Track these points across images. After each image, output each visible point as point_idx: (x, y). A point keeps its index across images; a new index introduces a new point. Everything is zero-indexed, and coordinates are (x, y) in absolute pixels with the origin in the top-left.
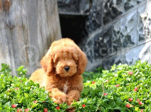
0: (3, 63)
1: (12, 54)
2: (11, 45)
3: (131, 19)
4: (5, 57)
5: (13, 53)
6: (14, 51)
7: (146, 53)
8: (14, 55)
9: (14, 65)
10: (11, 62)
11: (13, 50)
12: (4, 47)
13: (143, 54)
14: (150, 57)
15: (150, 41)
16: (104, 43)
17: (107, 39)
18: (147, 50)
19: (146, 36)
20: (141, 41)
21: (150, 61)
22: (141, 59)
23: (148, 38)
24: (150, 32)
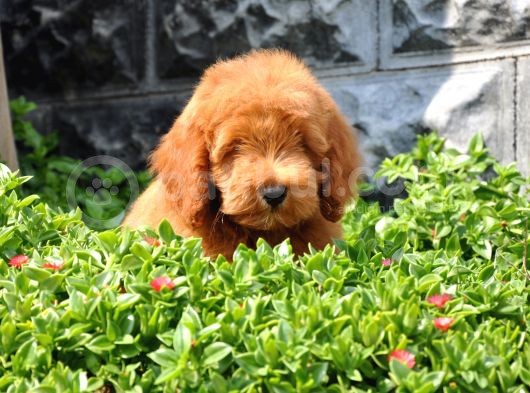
13: (454, 111)
14: (495, 126)
15: (495, 59)
16: (99, 35)
17: (112, 23)
18: (481, 95)
19: (464, 37)
20: (412, 53)
21: (496, 140)
22: (445, 130)
23: (477, 44)
24: (503, 22)
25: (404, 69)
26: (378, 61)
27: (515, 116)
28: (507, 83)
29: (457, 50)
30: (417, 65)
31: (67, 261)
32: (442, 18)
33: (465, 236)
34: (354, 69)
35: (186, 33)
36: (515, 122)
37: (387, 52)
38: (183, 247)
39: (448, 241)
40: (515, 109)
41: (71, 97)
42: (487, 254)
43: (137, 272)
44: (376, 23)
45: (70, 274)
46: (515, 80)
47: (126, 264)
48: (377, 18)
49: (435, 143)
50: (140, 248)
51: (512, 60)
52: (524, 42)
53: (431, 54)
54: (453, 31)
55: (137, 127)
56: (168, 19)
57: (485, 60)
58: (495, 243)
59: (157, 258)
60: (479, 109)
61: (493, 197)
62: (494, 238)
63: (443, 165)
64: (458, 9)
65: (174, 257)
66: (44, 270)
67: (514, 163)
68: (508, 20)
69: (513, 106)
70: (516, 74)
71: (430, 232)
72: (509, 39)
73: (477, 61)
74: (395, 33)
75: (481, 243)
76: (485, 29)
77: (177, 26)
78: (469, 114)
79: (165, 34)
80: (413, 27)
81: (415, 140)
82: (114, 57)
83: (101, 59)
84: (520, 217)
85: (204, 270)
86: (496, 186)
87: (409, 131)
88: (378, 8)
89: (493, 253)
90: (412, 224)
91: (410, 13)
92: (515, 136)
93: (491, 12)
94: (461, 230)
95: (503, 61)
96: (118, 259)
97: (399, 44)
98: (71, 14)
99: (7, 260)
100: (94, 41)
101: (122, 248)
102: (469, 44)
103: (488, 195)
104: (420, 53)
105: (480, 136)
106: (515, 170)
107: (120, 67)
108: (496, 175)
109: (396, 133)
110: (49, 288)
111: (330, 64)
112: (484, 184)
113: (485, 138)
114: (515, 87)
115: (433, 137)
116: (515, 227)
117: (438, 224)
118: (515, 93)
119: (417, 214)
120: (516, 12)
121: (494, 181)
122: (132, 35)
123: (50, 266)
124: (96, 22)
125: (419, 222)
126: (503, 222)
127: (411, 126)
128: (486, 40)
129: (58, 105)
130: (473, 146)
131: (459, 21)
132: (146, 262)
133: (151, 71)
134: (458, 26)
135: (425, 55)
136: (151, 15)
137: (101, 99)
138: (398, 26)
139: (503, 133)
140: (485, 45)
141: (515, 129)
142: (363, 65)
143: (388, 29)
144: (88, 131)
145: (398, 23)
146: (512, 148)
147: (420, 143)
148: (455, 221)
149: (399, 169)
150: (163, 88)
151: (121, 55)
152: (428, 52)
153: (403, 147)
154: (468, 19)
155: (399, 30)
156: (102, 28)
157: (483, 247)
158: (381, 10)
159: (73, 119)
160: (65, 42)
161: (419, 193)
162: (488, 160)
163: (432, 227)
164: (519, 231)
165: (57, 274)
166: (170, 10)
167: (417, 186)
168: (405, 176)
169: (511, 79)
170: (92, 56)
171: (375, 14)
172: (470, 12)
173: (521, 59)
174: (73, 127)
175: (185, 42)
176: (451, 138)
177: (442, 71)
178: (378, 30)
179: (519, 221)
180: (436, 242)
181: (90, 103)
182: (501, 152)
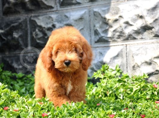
3: (80, 17)
7: (116, 58)
13: (111, 59)
14: (122, 62)
15: (121, 45)
16: (15, 37)
17: (18, 34)
18: (118, 54)
19: (113, 39)
20: (100, 43)
21: (122, 66)
22: (109, 63)
23: (116, 41)
24: (123, 36)
25: (98, 47)
26: (91, 45)
27: (127, 60)
28: (124, 51)
29: (111, 42)
30: (101, 46)
31: (19, 109)
32: (107, 34)
33: (115, 93)
35: (39, 37)
36: (127, 61)
37: (93, 42)
38: (48, 104)
39: (111, 95)
40: (127, 58)
41: (7, 53)
42: (121, 98)
43: (37, 111)
44: (90, 35)
45: (21, 112)
46: (126, 51)
47: (34, 109)
48: (90, 34)
49: (107, 67)
50: (38, 105)
51: (126, 45)
52: (128, 41)
53: (105, 43)
54: (110, 38)
56: (34, 33)
57: (119, 45)
58: (123, 95)
59: (42, 107)
60: (117, 58)
61: (122, 82)
62: (123, 94)
63: (109, 74)
64: (111, 32)
65: (46, 106)
66: (14, 111)
67: (127, 73)
68: (124, 35)
69: (126, 57)
70: (127, 49)
71: (107, 92)
72: (124, 40)
73: (117, 45)
74: (95, 38)
75: (120, 95)
76: (119, 37)
77: (37, 35)
78: (115, 59)
79: (33, 37)
80: (100, 36)
81: (101, 66)
82: (19, 43)
83: (15, 43)
84: (129, 89)
85: (54, 111)
86: (123, 79)
87: (100, 63)
88: (90, 31)
89: (123, 97)
90: (102, 90)
91: (99, 33)
92: (127, 65)
93: (120, 33)
94: (115, 92)
95: (123, 46)
96: (32, 108)
97: (96, 40)
98: (7, 31)
99: (3, 108)
100: (13, 39)
101: (33, 105)
102: (114, 41)
103: (121, 81)
104: (102, 43)
105: (118, 65)
106: (127, 75)
107: (21, 45)
108: (123, 76)
109: (96, 64)
110: (15, 116)
112: (120, 78)
114: (127, 52)
115: (106, 65)
116: (128, 91)
117: (109, 90)
118: (127, 54)
119: (103, 88)
120: (126, 33)
121: (122, 77)
122: (24, 37)
123: (15, 110)
124: (14, 33)
125: (104, 90)
126: (125, 90)
127: (100, 62)
128: (119, 40)
129: (3, 55)
130: (116, 67)
131: (112, 35)
132: (40, 109)
134: (111, 36)
135: (103, 44)
136: (29, 32)
137: (15, 54)
138: (96, 36)
139: (124, 64)
140: (119, 41)
141: (127, 63)
143: (93, 37)
144: (12, 63)
145: (96, 35)
146: (126, 68)
147: (103, 67)
148: (113, 89)
149: (98, 75)
151: (21, 42)
152: (104, 43)
153: (98, 67)
154: (114, 35)
155: (96, 37)
156: (16, 35)
157: (120, 96)
158: (91, 32)
159: (8, 60)
160: (5, 39)
161: (104, 82)
162: (120, 71)
163: (107, 91)
164: (129, 92)
165: (17, 112)
166: (35, 30)
167: (103, 80)
168: (100, 77)
169: (125, 50)
170: (13, 42)
171: (90, 33)
172: (114, 33)
173: (128, 45)
174: (8, 62)
175: (39, 39)
176: (111, 65)
177: (108, 48)
178: (91, 37)
179: (129, 90)
180: (108, 95)
181: (12, 55)
182: (124, 69)
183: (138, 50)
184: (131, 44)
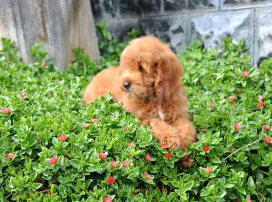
0: (5, 37)
1: (19, 23)
2: (17, 7)
4: (6, 27)
5: (21, 21)
6: (23, 19)
7: (242, 27)
8: (22, 25)
9: (22, 41)
10: (18, 37)
11: (20, 15)
12: (5, 10)
13: (236, 28)
14: (249, 34)
18: (244, 22)
22: (233, 36)
25: (226, 11)
26: (219, 7)
28: (252, 18)
29: (239, 4)
30: (230, 9)
34: (214, 10)
36: (254, 33)
37: (222, 3)
41: (143, 15)
46: (255, 17)
51: (253, 9)
53: (233, 5)
55: (158, 28)
60: (244, 27)
70: (255, 15)
78: (241, 29)
92: (254, 39)
102: (243, 2)
104: (230, 4)
111: (207, 7)
113: (245, 39)
114: (255, 20)
118: (254, 22)
129: (140, 18)
130: (241, 42)
133: (162, 7)
137: (150, 17)
139: (251, 37)
140: (247, 3)
141: (254, 36)
142: (215, 8)
144: (146, 29)
146: (253, 43)
150: (165, 14)
151: (154, 1)
159: (143, 24)
169: (253, 16)
173: (257, 9)
174: (142, 27)
181: (148, 18)
182: (250, 45)
183: (265, 17)
184: (260, 8)
